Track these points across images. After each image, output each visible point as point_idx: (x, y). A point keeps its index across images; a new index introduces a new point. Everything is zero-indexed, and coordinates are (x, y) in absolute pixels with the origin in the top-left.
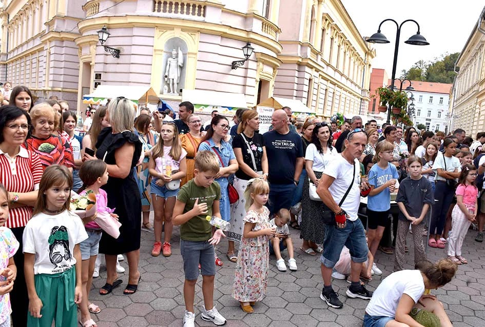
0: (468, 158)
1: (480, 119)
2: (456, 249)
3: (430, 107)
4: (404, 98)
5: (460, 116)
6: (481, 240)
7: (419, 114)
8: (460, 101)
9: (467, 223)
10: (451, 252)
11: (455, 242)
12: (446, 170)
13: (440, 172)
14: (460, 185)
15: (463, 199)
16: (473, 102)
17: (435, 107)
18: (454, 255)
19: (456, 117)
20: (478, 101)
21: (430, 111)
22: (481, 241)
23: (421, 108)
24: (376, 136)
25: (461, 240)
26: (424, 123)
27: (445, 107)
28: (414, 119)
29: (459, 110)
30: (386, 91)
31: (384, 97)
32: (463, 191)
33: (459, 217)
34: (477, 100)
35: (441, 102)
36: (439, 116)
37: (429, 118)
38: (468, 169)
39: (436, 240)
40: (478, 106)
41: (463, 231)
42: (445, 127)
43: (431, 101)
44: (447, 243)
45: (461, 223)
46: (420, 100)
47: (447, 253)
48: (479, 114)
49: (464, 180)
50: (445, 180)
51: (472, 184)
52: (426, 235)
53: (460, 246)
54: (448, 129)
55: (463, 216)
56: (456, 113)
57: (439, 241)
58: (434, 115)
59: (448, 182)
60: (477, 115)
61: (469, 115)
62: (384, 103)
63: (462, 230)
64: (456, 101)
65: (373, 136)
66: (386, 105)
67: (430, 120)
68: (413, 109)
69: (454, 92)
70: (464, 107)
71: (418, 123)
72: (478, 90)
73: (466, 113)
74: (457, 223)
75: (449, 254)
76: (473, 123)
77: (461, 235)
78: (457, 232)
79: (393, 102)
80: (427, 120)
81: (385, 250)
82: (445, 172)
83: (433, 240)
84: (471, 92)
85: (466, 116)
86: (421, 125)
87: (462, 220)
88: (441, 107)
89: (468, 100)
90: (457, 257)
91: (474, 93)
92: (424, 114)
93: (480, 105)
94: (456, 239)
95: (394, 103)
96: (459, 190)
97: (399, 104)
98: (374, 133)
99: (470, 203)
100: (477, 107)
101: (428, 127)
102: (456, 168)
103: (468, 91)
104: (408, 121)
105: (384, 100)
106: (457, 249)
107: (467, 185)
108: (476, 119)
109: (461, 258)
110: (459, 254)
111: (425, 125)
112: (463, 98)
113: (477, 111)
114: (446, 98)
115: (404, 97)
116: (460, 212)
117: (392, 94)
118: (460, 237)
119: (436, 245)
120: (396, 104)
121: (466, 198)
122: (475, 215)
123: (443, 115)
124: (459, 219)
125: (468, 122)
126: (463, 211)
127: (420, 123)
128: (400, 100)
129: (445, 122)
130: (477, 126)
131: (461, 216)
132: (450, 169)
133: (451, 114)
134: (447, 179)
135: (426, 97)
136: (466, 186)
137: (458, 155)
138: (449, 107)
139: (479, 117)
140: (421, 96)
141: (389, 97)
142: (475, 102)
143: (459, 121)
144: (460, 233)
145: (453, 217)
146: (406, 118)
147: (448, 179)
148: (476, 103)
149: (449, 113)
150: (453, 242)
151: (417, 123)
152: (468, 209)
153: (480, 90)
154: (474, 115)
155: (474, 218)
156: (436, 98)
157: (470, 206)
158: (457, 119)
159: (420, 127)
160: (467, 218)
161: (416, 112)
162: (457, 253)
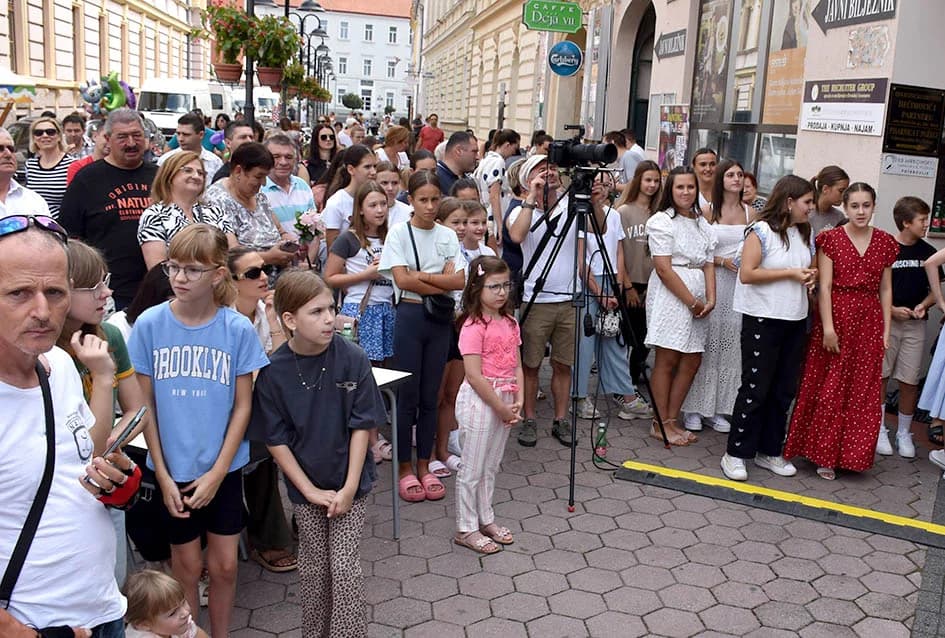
0: (476, 223)
1: (484, 80)
2: (477, 506)
3: (369, 50)
4: (286, 38)
5: (438, 72)
6: (533, 440)
7: (343, 68)
8: (436, 36)
9: (502, 429)
10: (468, 522)
11: (473, 491)
12: (419, 269)
13: (402, 277)
14: (468, 322)
15: (482, 362)
16: (464, 40)
17: (381, 50)
18: (476, 528)
19: (429, 76)
20: (476, 38)
21: (369, 62)
22: (533, 444)
23: (347, 54)
24: (196, 175)
25: (490, 479)
26: (357, 91)
27: (403, 51)
28: (332, 83)
29: (435, 57)
30: (234, 17)
31: (227, 36)
32: (481, 339)
33: (477, 420)
34: (474, 35)
35: (393, 38)
36: (392, 73)
37: (367, 78)
38: (481, 273)
39: (420, 479)
40: (476, 50)
41: (492, 455)
42: (406, 99)
43: (369, 36)
44: (450, 477)
45: (485, 436)
46: (344, 34)
47: (455, 524)
48: (482, 68)
49: (476, 303)
50: (420, 299)
51: (503, 312)
52: (390, 457)
53: (487, 497)
54: (414, 106)
55: (488, 415)
56: (427, 65)
57: (429, 480)
58: (379, 71)
59: (429, 307)
60: (476, 71)
61: (459, 70)
62: (231, 55)
63: (488, 451)
64: (427, 37)
65: (185, 176)
66: (238, 58)
67: (371, 83)
68: (326, 57)
69: (419, 13)
70: (445, 53)
71: (343, 91)
72: (474, 11)
73: (452, 66)
74: (475, 436)
75: (464, 529)
76: (469, 89)
77: (489, 465)
78: (476, 462)
79: (257, 49)
80: (363, 82)
81: (272, 563)
82: (416, 275)
83: (410, 480)
84: (458, 15)
85: (451, 74)
86: (351, 95)
87: (486, 426)
88: (394, 52)
89: (454, 35)
90: (484, 531)
91: (467, 17)
92: (356, 68)
93: (481, 48)
94: (475, 483)
95: (261, 54)
96: (469, 337)
97: (275, 56)
98: (189, 165)
99: (501, 374)
100: (475, 52)
101: (368, 99)
102: (449, 261)
103: (452, 13)
104: (316, 90)
105: (228, 45)
106: (481, 505)
107: (487, 319)
108: (475, 81)
109: (495, 529)
110: (489, 518)
111: (360, 97)
112: (443, 29)
113: (476, 61)
114: (403, 28)
115: (285, 33)
116: (479, 404)
117: (251, 24)
118: (488, 472)
119: (421, 494)
120: (266, 54)
121: (490, 360)
122: (520, 403)
123: (401, 69)
124: (476, 425)
125: (458, 88)
126: (487, 400)
127: (347, 92)
128: (277, 41)
129: (406, 86)
130: (479, 96)
131: (483, 417)
132: (431, 267)
133: (416, 69)
134: (423, 297)
135: (357, 25)
136: (486, 324)
137: (452, 217)
138: (413, 51)
139: (482, 76)
140: (345, 24)
141: (244, 36)
142: (470, 40)
143: (437, 86)
144: (484, 465)
145: (459, 419)
146: (308, 84)
147: (429, 296)
148: (473, 43)
149: (413, 66)
150: (469, 491)
151: (340, 91)
152: (498, 391)
153: (479, 11)
154: (470, 71)
155: (518, 415)
156: (381, 27)
157: (505, 382)
158: (432, 81)
159: (350, 102)
160: (501, 417)
161: (335, 64)
162: (483, 518)
